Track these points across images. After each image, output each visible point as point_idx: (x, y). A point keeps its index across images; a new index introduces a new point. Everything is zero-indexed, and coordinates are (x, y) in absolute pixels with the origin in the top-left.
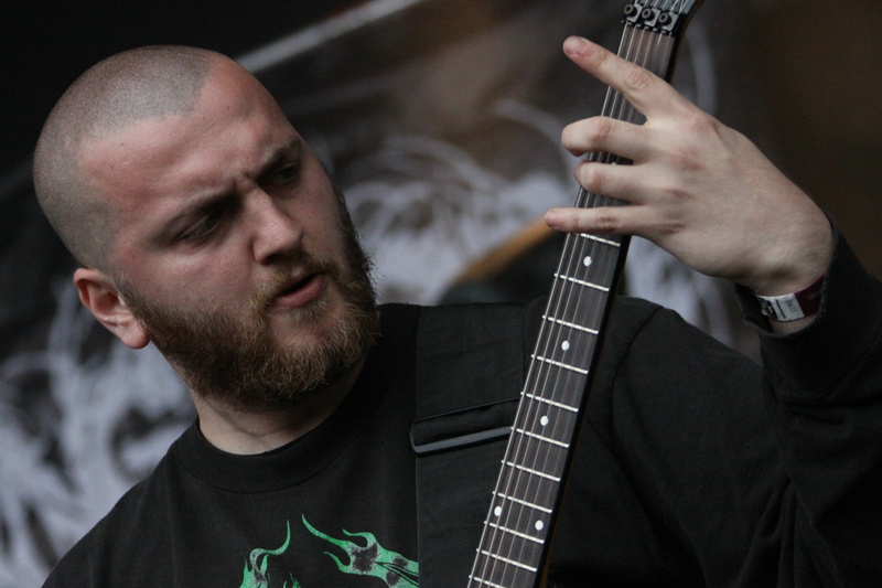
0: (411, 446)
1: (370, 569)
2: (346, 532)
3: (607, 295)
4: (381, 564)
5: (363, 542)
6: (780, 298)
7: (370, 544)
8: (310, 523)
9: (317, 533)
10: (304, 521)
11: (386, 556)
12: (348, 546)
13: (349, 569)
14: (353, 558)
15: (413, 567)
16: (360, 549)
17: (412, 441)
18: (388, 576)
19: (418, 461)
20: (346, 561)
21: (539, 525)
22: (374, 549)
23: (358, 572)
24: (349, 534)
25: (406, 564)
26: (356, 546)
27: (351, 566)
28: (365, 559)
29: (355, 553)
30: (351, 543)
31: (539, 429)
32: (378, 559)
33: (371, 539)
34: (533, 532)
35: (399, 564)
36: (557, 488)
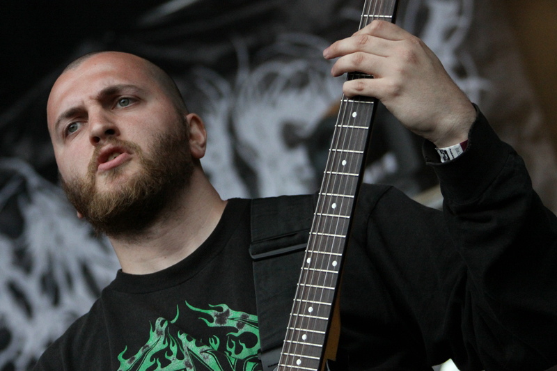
0: (249, 255)
1: (225, 323)
2: (210, 305)
3: (367, 131)
4: (232, 319)
5: (220, 309)
6: (452, 147)
7: (225, 310)
8: (190, 304)
9: (194, 309)
10: (187, 304)
11: (236, 314)
12: (212, 313)
13: (213, 325)
14: (215, 318)
15: (253, 318)
16: (219, 313)
17: (250, 253)
18: (238, 325)
19: (254, 263)
20: (211, 320)
21: (335, 263)
22: (227, 312)
23: (219, 325)
24: (213, 306)
25: (248, 317)
26: (216, 312)
27: (214, 323)
28: (222, 318)
29: (216, 315)
30: (214, 311)
31: (331, 211)
32: (230, 317)
33: (225, 307)
34: (331, 268)
35: (244, 317)
36: (344, 241)
